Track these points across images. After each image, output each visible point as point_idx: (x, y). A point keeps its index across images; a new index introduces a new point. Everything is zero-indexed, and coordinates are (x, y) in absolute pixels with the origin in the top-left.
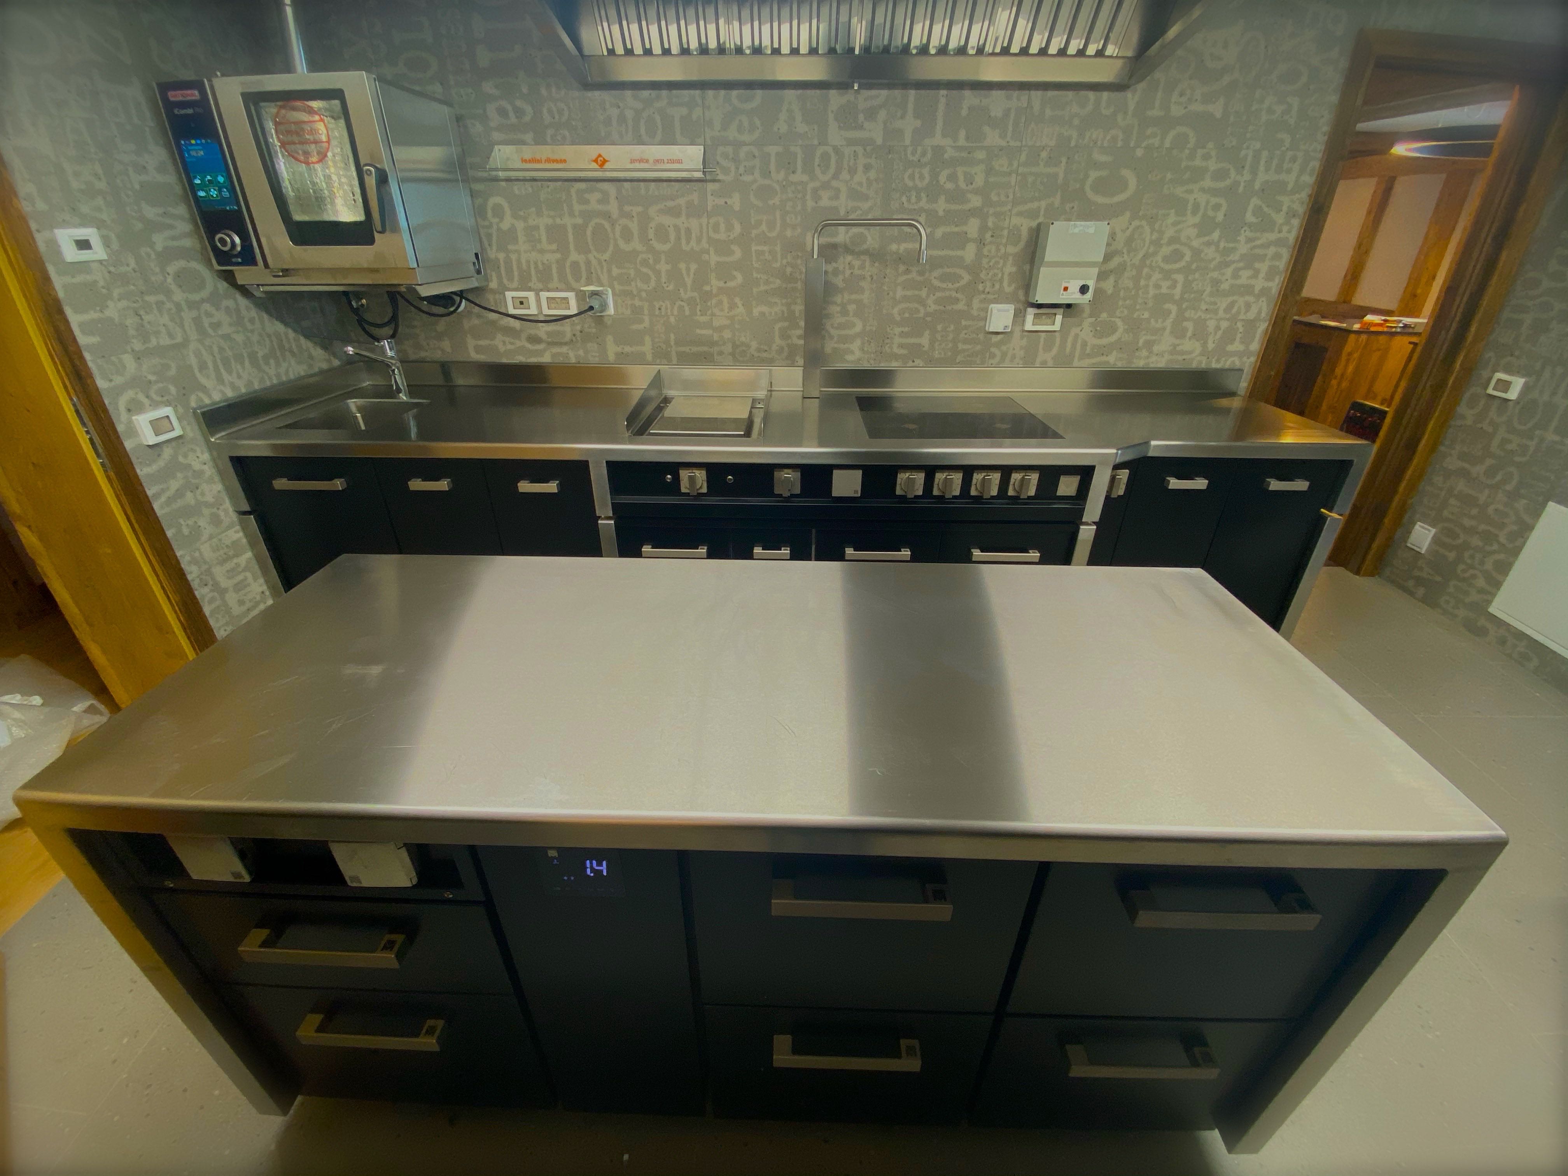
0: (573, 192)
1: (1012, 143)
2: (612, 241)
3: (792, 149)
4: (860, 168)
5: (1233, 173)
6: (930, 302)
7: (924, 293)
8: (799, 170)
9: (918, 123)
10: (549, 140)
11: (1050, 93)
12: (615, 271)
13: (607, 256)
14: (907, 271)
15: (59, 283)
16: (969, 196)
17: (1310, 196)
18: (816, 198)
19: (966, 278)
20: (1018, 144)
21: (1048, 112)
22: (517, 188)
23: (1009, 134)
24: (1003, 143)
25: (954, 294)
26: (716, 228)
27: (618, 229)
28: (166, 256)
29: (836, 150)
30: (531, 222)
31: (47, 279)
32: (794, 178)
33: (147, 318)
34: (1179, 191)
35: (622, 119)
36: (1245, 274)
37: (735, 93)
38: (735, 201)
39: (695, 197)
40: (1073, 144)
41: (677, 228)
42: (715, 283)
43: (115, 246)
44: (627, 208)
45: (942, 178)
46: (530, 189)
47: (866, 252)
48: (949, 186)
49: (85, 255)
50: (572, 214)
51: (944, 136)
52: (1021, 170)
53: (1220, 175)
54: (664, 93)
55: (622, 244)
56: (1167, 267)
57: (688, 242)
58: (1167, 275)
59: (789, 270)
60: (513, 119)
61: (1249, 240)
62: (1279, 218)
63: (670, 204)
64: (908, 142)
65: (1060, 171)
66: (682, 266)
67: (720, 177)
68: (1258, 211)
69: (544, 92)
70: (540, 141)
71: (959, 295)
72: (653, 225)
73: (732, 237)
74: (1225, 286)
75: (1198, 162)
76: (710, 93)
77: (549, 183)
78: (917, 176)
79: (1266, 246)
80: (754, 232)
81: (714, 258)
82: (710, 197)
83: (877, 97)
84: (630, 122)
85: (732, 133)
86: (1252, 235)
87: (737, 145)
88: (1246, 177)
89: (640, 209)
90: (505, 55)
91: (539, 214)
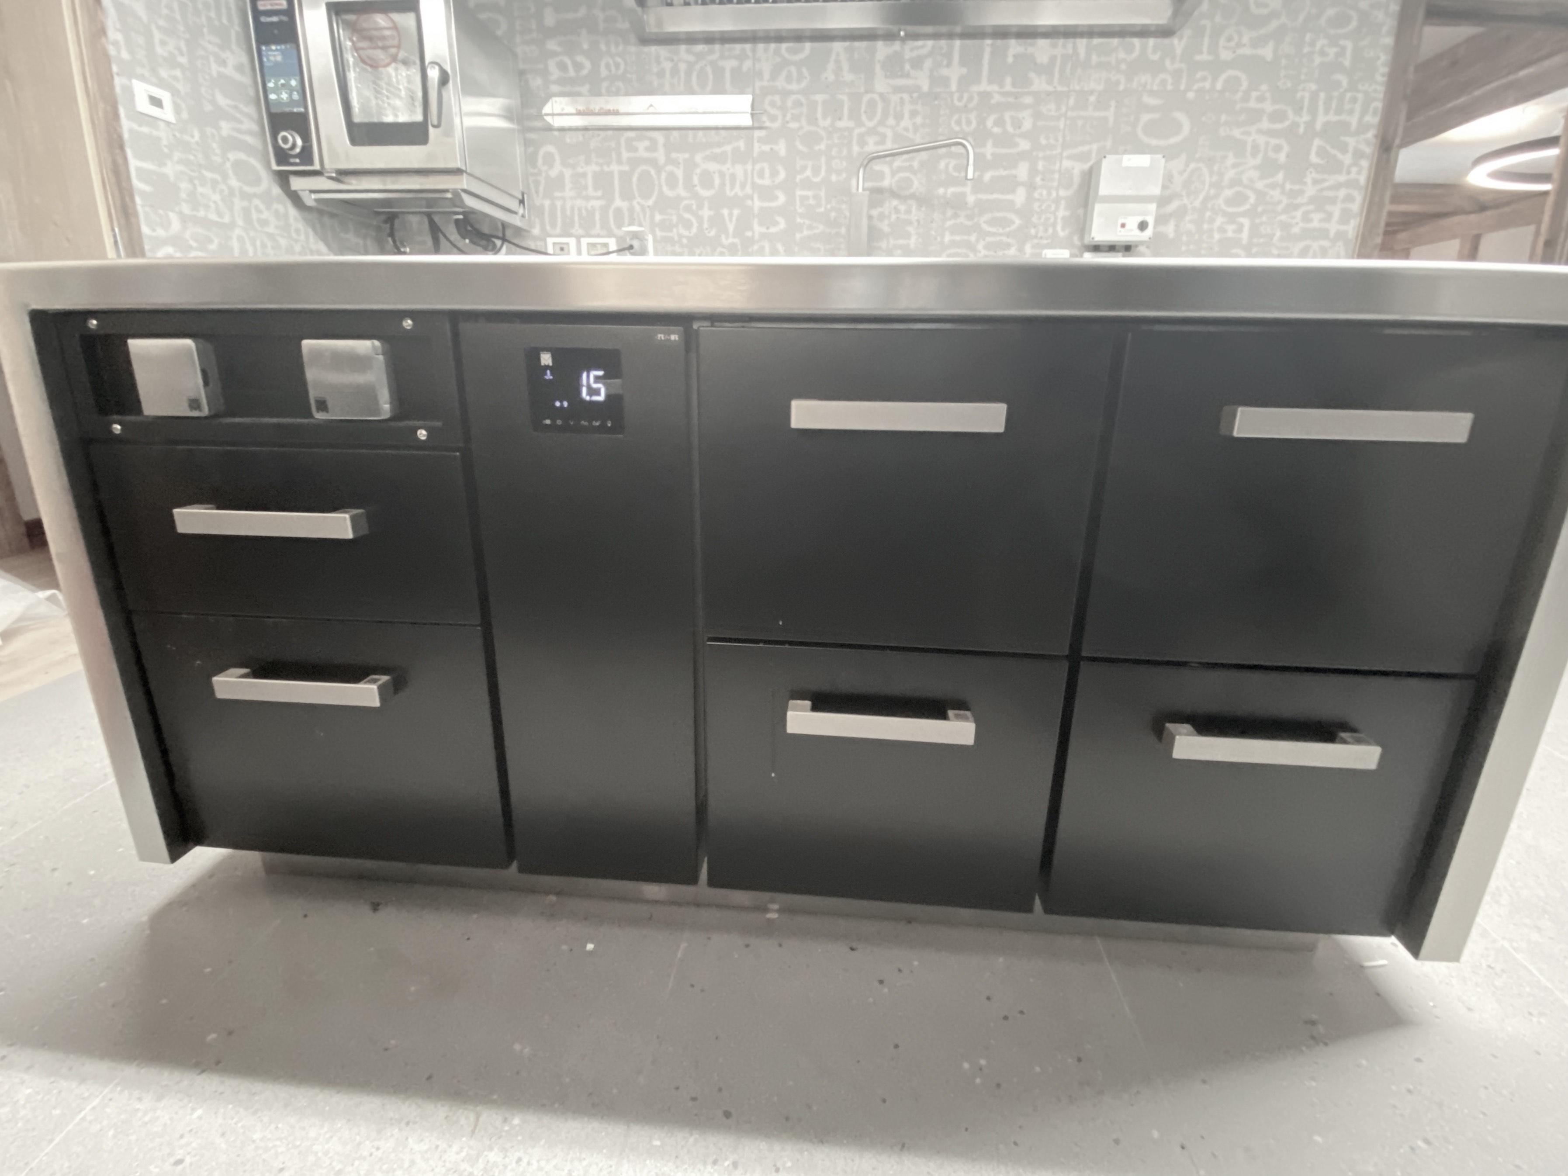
0: (622, 140)
1: (1060, 89)
2: (657, 188)
3: (839, 96)
4: (907, 115)
5: (1291, 114)
6: (980, 247)
7: (973, 238)
8: (846, 116)
9: (964, 71)
10: (603, 91)
11: (1096, 41)
12: (658, 217)
13: (650, 202)
14: (955, 216)
15: (126, 125)
16: (1018, 140)
17: (1376, 136)
18: (862, 143)
19: (1018, 222)
20: (1065, 89)
21: (1094, 58)
22: (569, 138)
23: (1056, 80)
24: (1050, 88)
25: (1004, 239)
26: (761, 175)
27: (663, 176)
28: (230, 144)
29: (882, 95)
30: (580, 170)
31: (116, 116)
32: (840, 124)
33: (200, 190)
34: (1237, 133)
35: (675, 71)
36: (1316, 217)
37: (784, 46)
38: (781, 148)
39: (741, 144)
40: (1121, 88)
41: (722, 175)
42: (758, 229)
43: (185, 115)
44: (674, 155)
45: (990, 123)
46: (581, 138)
47: (912, 196)
48: (996, 130)
49: (154, 111)
50: (619, 162)
51: (990, 82)
52: (1070, 114)
53: (1277, 116)
54: (717, 47)
55: (666, 190)
56: (1230, 210)
57: (732, 189)
58: (1232, 218)
59: (833, 214)
60: (572, 73)
61: (1316, 182)
62: (1347, 159)
63: (717, 150)
64: (954, 87)
65: (1110, 114)
66: (725, 212)
67: (768, 124)
68: (1321, 152)
69: (603, 47)
70: (596, 92)
71: (1010, 240)
72: (698, 171)
73: (777, 181)
74: (1296, 230)
75: (1252, 104)
76: (761, 46)
77: (601, 133)
78: (964, 121)
79: (1337, 187)
80: (799, 177)
81: (757, 204)
82: (756, 145)
83: (922, 47)
84: (682, 74)
85: (781, 83)
86: (1318, 176)
87: (785, 94)
88: (1306, 118)
89: (687, 156)
90: (570, 16)
91: (588, 162)
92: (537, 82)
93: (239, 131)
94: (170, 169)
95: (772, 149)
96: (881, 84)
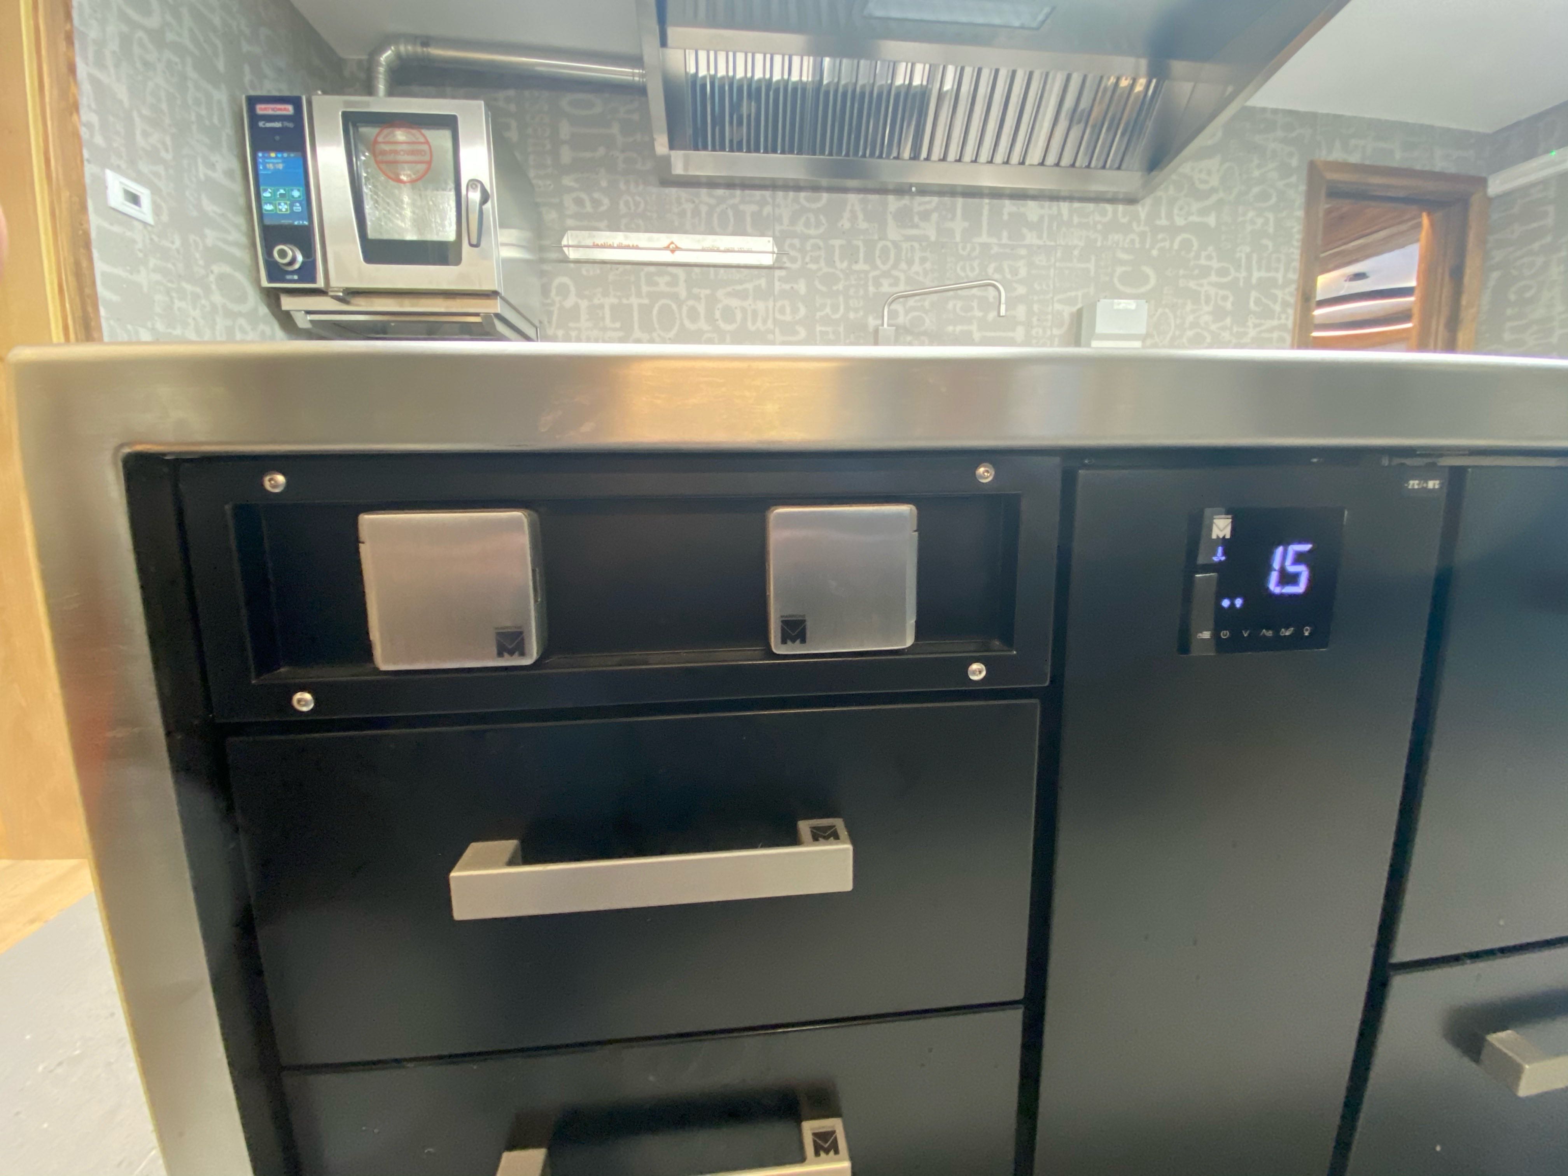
0: (642, 274)
1: (1048, 243)
2: (678, 322)
3: (855, 242)
4: (917, 260)
5: (1232, 270)
8: (861, 260)
9: (966, 224)
10: (622, 227)
11: (1076, 205)
13: (671, 334)
15: (95, 221)
16: (1015, 285)
17: (1297, 289)
18: (877, 283)
20: (1053, 243)
21: (1076, 220)
22: (584, 270)
23: (1045, 235)
24: (1040, 243)
26: (782, 311)
27: (685, 309)
28: (214, 255)
29: (894, 243)
30: (596, 301)
31: (84, 208)
32: (856, 267)
34: (1192, 284)
35: (696, 212)
37: (803, 194)
38: (801, 287)
39: (763, 282)
40: (1099, 244)
41: (744, 310)
43: (165, 218)
44: (695, 290)
45: (990, 270)
46: (598, 271)
47: (925, 333)
49: (130, 209)
50: (639, 295)
51: (989, 235)
52: (1058, 264)
53: (1222, 272)
54: (738, 192)
55: (687, 323)
57: (754, 322)
60: (589, 208)
61: (1256, 326)
62: (1277, 308)
63: (739, 287)
64: (958, 238)
65: (1091, 266)
67: (788, 265)
68: (1257, 302)
69: (622, 186)
70: (614, 228)
72: (720, 306)
73: (797, 318)
75: (1203, 262)
76: (780, 194)
77: (618, 266)
78: (968, 269)
79: (1271, 330)
80: (819, 314)
81: (778, 338)
82: (777, 284)
83: (930, 202)
84: (703, 215)
85: (800, 228)
86: (1257, 321)
87: (805, 238)
88: (1244, 274)
89: (708, 292)
90: (588, 155)
91: (605, 294)
92: (550, 216)
93: (226, 241)
94: (142, 278)
95: (792, 288)
96: (893, 233)
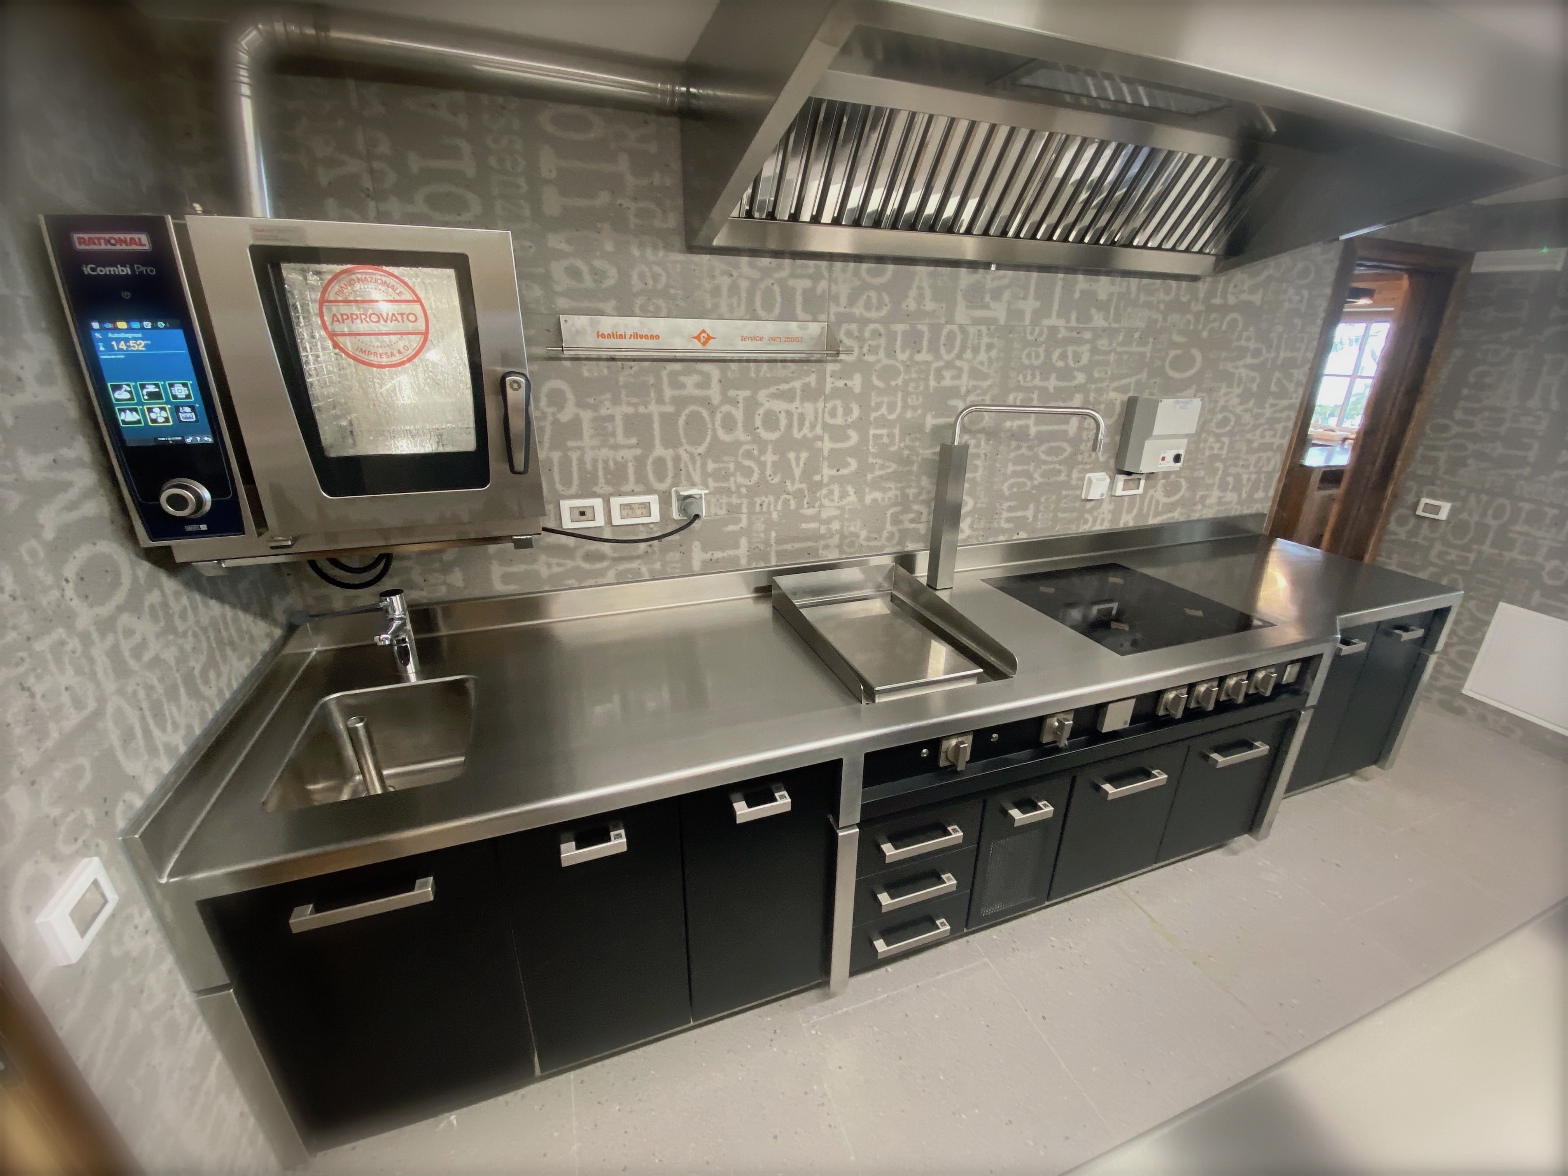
0: (664, 374)
1: (1113, 325)
2: (709, 432)
3: (919, 327)
4: (983, 348)
5: (1264, 350)
6: (1036, 475)
7: (1031, 467)
8: (925, 349)
9: (1038, 304)
10: (637, 311)
11: (1145, 281)
12: (711, 466)
13: (702, 449)
14: (1019, 447)
16: (1076, 373)
18: (939, 377)
19: (1069, 450)
20: (1117, 325)
22: (587, 370)
23: (1111, 317)
24: (1106, 325)
25: (1057, 466)
26: (833, 413)
27: (718, 417)
29: (962, 328)
30: (603, 412)
32: (919, 358)
33: (40, 688)
34: (1229, 367)
35: (734, 289)
36: (1268, 433)
37: (864, 266)
38: (856, 383)
39: (812, 379)
40: (1159, 326)
41: (789, 414)
42: (827, 472)
44: (732, 393)
45: (1055, 357)
46: (605, 371)
47: (982, 431)
48: (1060, 364)
50: (660, 401)
51: (1059, 316)
52: (1119, 349)
53: (1257, 353)
54: (787, 262)
55: (722, 435)
56: (1218, 431)
57: (800, 430)
58: (1218, 438)
59: (906, 452)
60: (588, 282)
61: (1271, 406)
62: (1291, 387)
63: (784, 387)
64: (1027, 321)
65: (1147, 350)
66: (792, 455)
67: (843, 356)
68: (1278, 382)
70: (624, 311)
71: (1062, 467)
72: (761, 411)
73: (850, 420)
74: (1255, 445)
75: (1243, 343)
76: (839, 265)
77: (633, 363)
78: (1033, 355)
79: (1283, 409)
80: (874, 415)
81: (827, 445)
82: (829, 380)
83: (1003, 277)
84: (744, 294)
85: (858, 310)
86: (1274, 402)
87: (864, 322)
88: (1273, 355)
89: (747, 393)
90: (584, 203)
91: (616, 401)
93: (69, 506)
95: (846, 385)
96: (962, 315)
